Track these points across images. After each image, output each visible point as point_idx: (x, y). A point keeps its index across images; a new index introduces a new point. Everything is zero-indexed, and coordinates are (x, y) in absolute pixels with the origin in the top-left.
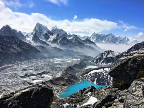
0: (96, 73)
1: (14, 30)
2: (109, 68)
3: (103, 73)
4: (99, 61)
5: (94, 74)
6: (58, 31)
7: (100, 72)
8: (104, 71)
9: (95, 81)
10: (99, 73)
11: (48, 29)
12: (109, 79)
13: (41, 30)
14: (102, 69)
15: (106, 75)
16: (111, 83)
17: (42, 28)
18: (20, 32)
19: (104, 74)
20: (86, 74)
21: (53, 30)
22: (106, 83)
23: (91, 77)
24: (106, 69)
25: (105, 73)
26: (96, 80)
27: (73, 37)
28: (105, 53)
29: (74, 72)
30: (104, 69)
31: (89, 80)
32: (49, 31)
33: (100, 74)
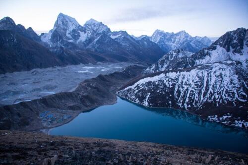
0: (149, 83)
1: (19, 25)
2: (177, 72)
3: (165, 81)
4: (160, 66)
5: (144, 84)
6: (95, 26)
7: (159, 81)
8: (167, 79)
9: (147, 99)
10: (157, 83)
11: (77, 22)
12: (175, 93)
13: (66, 25)
14: (163, 75)
15: (171, 87)
16: (180, 101)
17: (67, 21)
18: (30, 28)
19: (167, 84)
20: (129, 87)
21: (87, 25)
22: (170, 102)
23: (139, 92)
24: (170, 73)
25: (169, 81)
26: (148, 96)
27: (120, 35)
28: (172, 54)
29: (107, 85)
30: (167, 74)
31: (134, 97)
32: (80, 26)
33: (158, 85)
